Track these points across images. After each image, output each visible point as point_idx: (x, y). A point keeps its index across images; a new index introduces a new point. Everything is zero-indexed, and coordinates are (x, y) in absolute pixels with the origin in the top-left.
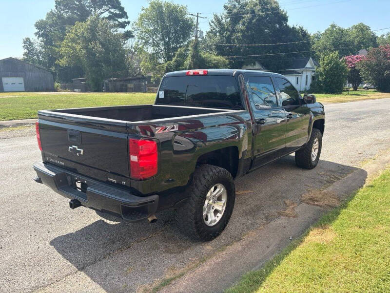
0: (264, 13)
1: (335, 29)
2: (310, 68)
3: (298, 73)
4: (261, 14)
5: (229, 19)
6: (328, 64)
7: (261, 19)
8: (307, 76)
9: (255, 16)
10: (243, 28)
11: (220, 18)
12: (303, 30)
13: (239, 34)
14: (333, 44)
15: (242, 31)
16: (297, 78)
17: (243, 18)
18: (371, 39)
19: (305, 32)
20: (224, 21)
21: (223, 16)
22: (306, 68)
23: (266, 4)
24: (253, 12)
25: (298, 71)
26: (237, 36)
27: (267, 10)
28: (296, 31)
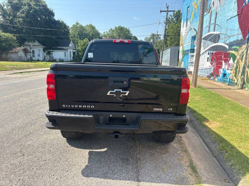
0: (38, 8)
1: (78, 26)
2: (71, 47)
3: (65, 50)
4: (36, 8)
5: (10, 7)
6: (83, 45)
7: (36, 11)
8: (70, 52)
9: (31, 8)
10: (23, 15)
11: (2, 5)
12: (64, 23)
13: (21, 19)
14: (79, 35)
15: (22, 17)
16: (65, 53)
17: (22, 8)
18: (97, 34)
19: (65, 25)
20: (5, 7)
21: (5, 4)
22: (70, 47)
23: (38, 2)
24: (29, 5)
25: (65, 49)
26: (18, 21)
27: (39, 5)
28: (60, 23)
